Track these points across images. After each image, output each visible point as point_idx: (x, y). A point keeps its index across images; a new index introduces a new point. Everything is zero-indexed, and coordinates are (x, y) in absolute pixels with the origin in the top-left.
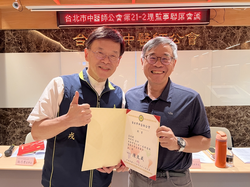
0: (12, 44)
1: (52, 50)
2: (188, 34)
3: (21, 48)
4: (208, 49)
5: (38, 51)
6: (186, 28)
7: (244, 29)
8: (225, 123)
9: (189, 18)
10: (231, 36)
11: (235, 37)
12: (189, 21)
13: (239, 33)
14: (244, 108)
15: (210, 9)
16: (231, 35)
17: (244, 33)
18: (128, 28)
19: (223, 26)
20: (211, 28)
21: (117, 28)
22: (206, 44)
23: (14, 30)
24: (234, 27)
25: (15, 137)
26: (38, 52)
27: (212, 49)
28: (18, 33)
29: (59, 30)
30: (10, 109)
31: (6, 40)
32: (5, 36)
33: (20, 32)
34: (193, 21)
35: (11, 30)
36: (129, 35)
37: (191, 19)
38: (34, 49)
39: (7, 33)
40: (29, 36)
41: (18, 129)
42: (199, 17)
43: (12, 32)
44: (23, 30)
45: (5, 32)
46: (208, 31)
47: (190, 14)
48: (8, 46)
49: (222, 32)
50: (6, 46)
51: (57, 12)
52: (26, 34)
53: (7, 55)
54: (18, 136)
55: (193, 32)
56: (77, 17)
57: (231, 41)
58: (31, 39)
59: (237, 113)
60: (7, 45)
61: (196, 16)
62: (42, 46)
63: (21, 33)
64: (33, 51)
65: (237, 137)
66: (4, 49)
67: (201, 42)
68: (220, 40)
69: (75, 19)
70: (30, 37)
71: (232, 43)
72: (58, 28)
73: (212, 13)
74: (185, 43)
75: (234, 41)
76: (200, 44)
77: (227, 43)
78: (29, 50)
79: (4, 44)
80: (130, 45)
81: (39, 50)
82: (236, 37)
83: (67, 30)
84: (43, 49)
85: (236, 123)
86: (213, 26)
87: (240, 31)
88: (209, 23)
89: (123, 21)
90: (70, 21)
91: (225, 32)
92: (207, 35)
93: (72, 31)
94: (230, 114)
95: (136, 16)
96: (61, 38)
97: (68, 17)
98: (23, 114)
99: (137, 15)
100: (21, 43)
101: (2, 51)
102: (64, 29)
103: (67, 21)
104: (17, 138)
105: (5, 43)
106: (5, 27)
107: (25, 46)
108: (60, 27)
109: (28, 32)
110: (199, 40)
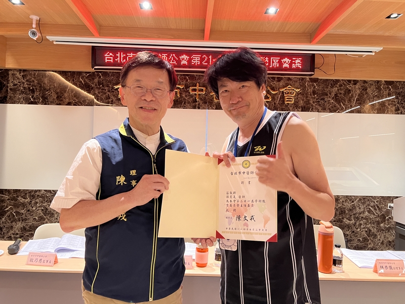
0: (19, 90)
1: (81, 103)
2: (284, 87)
3: (32, 97)
4: (312, 111)
5: (58, 103)
6: (282, 78)
7: (363, 85)
8: (338, 222)
9: (286, 65)
10: (345, 93)
11: (350, 94)
12: (286, 69)
13: (356, 90)
14: (364, 199)
15: (314, 54)
16: (345, 91)
17: (363, 90)
18: (197, 75)
19: (334, 78)
20: (316, 80)
21: (181, 75)
22: (309, 103)
23: (24, 71)
24: (349, 81)
25: (12, 236)
26: (60, 104)
27: (318, 111)
28: (31, 75)
29: (94, 73)
30: (8, 191)
31: (11, 85)
32: (10, 79)
33: (33, 73)
34: (291, 69)
35: (19, 70)
36: (198, 86)
37: (288, 66)
38: (54, 99)
39: (12, 74)
40: (46, 81)
41: (17, 223)
42: (299, 64)
43: (20, 73)
44: (39, 71)
45: (10, 73)
46: (313, 85)
47: (286, 60)
48: (13, 94)
49: (332, 87)
50: (10, 94)
51: (93, 47)
52: (42, 76)
53: (10, 107)
54: (17, 234)
55: (291, 86)
56: (122, 56)
57: (345, 100)
58: (50, 85)
59: (354, 207)
60: (11, 92)
61: (295, 63)
62: (66, 95)
63: (35, 74)
64: (52, 103)
65: (355, 243)
66: (5, 97)
67: (303, 100)
68: (329, 99)
69: (119, 59)
70: (48, 82)
71: (347, 103)
72: (93, 70)
73: (317, 61)
74: (279, 101)
75: (350, 101)
76: (301, 103)
77: (339, 103)
78: (45, 101)
79: (7, 90)
80: (200, 100)
81: (61, 102)
82: (352, 95)
83: (105, 74)
84: (67, 100)
85: (353, 221)
86: (320, 78)
87: (357, 87)
88: (313, 73)
89: (190, 65)
90: (112, 61)
91: (336, 87)
92: (310, 90)
93: (113, 75)
94: (345, 208)
95: (209, 59)
96: (96, 85)
97: (109, 54)
98: (28, 200)
99: (210, 57)
100: (33, 89)
101: (3, 100)
102: (101, 72)
103: (106, 61)
104: (15, 237)
105: (9, 89)
106: (10, 64)
107: (40, 94)
108: (95, 69)
109: (45, 74)
110: (300, 98)
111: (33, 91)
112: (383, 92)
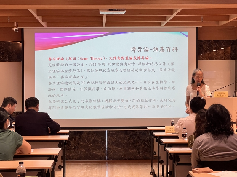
3: (2, 58)
17: (200, 46)
33: (2, 43)
38: (15, 58)
40: (10, 47)
52: (8, 45)
58: (13, 50)
78: (10, 60)
107: (7, 55)
111: (3, 54)
112: (213, 47)
